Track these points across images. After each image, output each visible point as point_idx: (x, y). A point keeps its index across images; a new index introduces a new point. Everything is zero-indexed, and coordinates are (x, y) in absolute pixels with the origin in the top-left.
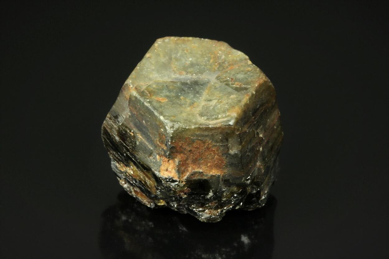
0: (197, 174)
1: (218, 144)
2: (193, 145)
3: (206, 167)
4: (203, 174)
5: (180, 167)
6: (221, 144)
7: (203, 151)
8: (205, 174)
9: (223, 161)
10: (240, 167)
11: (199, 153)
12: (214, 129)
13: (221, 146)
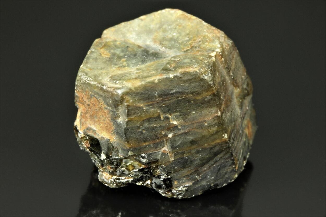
0: (92, 131)
1: (108, 108)
2: (91, 100)
3: (99, 127)
4: (96, 133)
5: (81, 118)
6: (111, 109)
7: (98, 109)
8: (97, 133)
9: (111, 126)
10: (124, 138)
11: (95, 110)
12: (106, 91)
13: (111, 110)
